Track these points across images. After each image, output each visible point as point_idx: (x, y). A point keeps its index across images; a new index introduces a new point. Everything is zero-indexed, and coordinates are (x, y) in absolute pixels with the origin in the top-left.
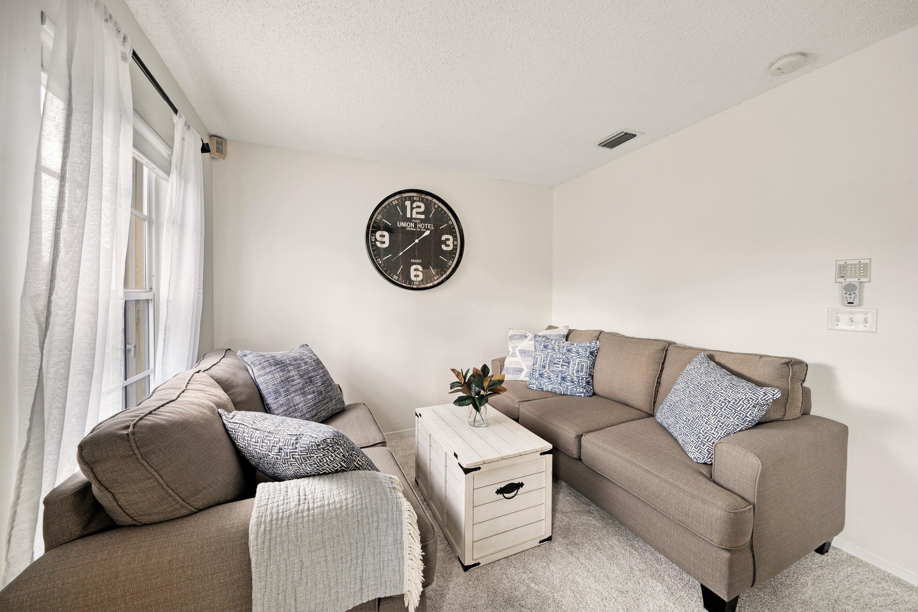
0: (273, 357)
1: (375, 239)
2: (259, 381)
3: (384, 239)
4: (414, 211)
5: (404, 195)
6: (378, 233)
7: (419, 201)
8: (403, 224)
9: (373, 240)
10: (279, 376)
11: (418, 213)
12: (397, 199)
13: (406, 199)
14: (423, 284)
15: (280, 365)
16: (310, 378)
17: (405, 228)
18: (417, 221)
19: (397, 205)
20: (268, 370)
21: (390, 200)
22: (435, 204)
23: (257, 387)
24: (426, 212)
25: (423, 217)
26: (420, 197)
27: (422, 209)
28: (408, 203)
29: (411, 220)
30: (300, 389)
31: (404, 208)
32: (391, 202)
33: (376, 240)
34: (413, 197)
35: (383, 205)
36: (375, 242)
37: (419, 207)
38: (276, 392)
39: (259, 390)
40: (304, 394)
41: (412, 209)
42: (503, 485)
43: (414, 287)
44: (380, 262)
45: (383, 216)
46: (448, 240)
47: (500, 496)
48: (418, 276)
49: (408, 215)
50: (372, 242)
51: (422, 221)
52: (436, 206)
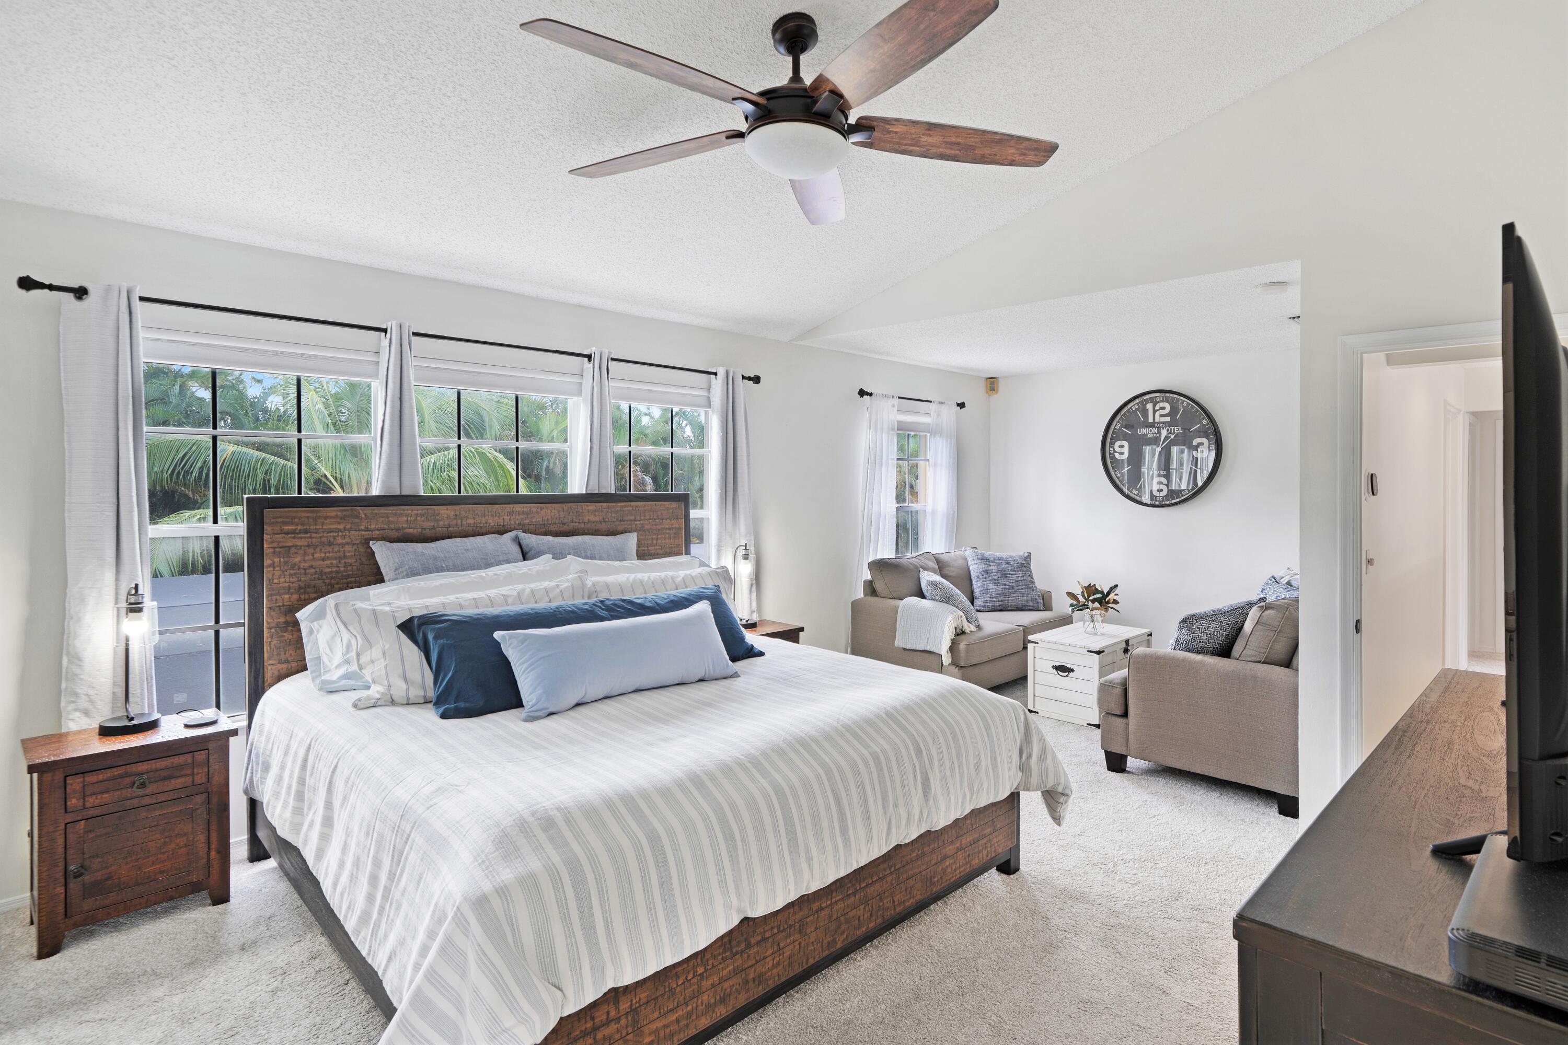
0: (982, 554)
1: (1114, 450)
2: (971, 568)
3: (1122, 450)
4: (1157, 414)
5: (1145, 398)
6: (1117, 444)
7: (1163, 401)
8: (1144, 431)
9: (1112, 452)
10: (981, 567)
11: (1161, 416)
12: (1137, 404)
13: (1147, 402)
14: (1168, 500)
15: (985, 560)
16: (1006, 574)
17: (1147, 435)
18: (1161, 425)
19: (1137, 410)
20: (976, 562)
21: (1129, 406)
22: (1183, 402)
23: (969, 569)
24: (1171, 414)
25: (1168, 419)
26: (1163, 397)
27: (1167, 410)
28: (1150, 406)
29: (1152, 425)
30: (995, 580)
31: (1145, 412)
32: (1131, 408)
33: (1115, 452)
34: (1156, 397)
35: (1122, 413)
36: (1113, 453)
37: (1163, 408)
38: (978, 577)
39: (970, 574)
40: (997, 584)
41: (1155, 411)
42: (1058, 664)
43: (1157, 503)
44: (1119, 475)
45: (1122, 424)
46: (1202, 444)
47: (1055, 671)
48: (1161, 490)
49: (1151, 420)
50: (1110, 453)
51: (1169, 424)
52: (1185, 404)
